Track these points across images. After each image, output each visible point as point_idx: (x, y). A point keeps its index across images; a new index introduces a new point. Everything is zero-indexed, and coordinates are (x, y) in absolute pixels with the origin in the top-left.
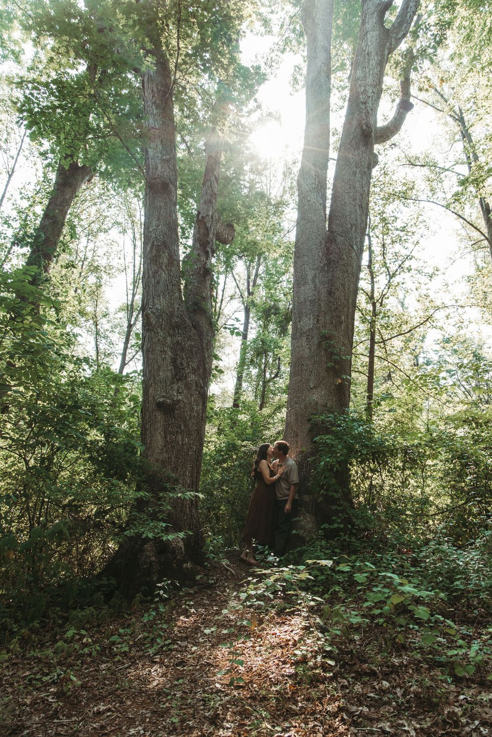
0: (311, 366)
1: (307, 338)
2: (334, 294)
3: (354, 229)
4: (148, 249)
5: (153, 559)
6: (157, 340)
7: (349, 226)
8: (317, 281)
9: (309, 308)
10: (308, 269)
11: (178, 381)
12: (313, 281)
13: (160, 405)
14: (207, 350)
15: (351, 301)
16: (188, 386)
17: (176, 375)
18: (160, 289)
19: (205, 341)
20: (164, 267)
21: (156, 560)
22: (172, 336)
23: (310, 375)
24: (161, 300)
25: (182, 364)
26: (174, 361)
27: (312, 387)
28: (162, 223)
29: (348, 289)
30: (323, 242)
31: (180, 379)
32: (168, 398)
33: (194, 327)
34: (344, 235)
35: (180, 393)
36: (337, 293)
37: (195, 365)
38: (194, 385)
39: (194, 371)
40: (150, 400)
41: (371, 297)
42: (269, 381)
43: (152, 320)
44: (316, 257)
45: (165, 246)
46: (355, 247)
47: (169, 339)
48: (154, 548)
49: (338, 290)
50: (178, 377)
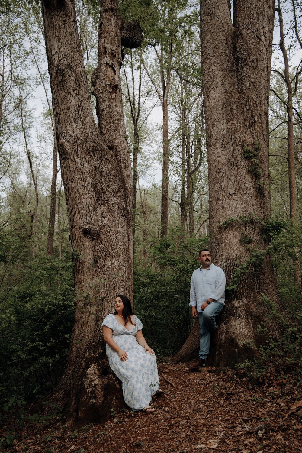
0: (228, 173)
1: (222, 144)
2: (246, 94)
3: (260, 18)
4: (54, 74)
5: (97, 382)
6: (75, 167)
7: (256, 16)
8: (226, 82)
9: (221, 112)
10: (216, 71)
11: (100, 205)
12: (223, 83)
13: (86, 233)
14: (125, 168)
15: (263, 98)
16: (110, 210)
17: (98, 201)
18: (71, 115)
19: (123, 161)
20: (72, 92)
21: (100, 383)
22: (89, 161)
23: (229, 182)
24: (74, 126)
25: (102, 189)
26: (95, 186)
27: (231, 193)
28: (63, 44)
29: (259, 86)
30: (230, 38)
31: (102, 204)
32: (93, 224)
33: (109, 147)
34: (250, 27)
35: (104, 217)
36: (249, 93)
37: (115, 188)
38: (117, 207)
39: (115, 195)
40: (76, 227)
41: (285, 77)
42: (193, 172)
43: (67, 148)
44: (224, 56)
45: (70, 69)
46: (263, 38)
47: (86, 165)
48: (97, 372)
49: (248, 89)
50: (100, 202)
